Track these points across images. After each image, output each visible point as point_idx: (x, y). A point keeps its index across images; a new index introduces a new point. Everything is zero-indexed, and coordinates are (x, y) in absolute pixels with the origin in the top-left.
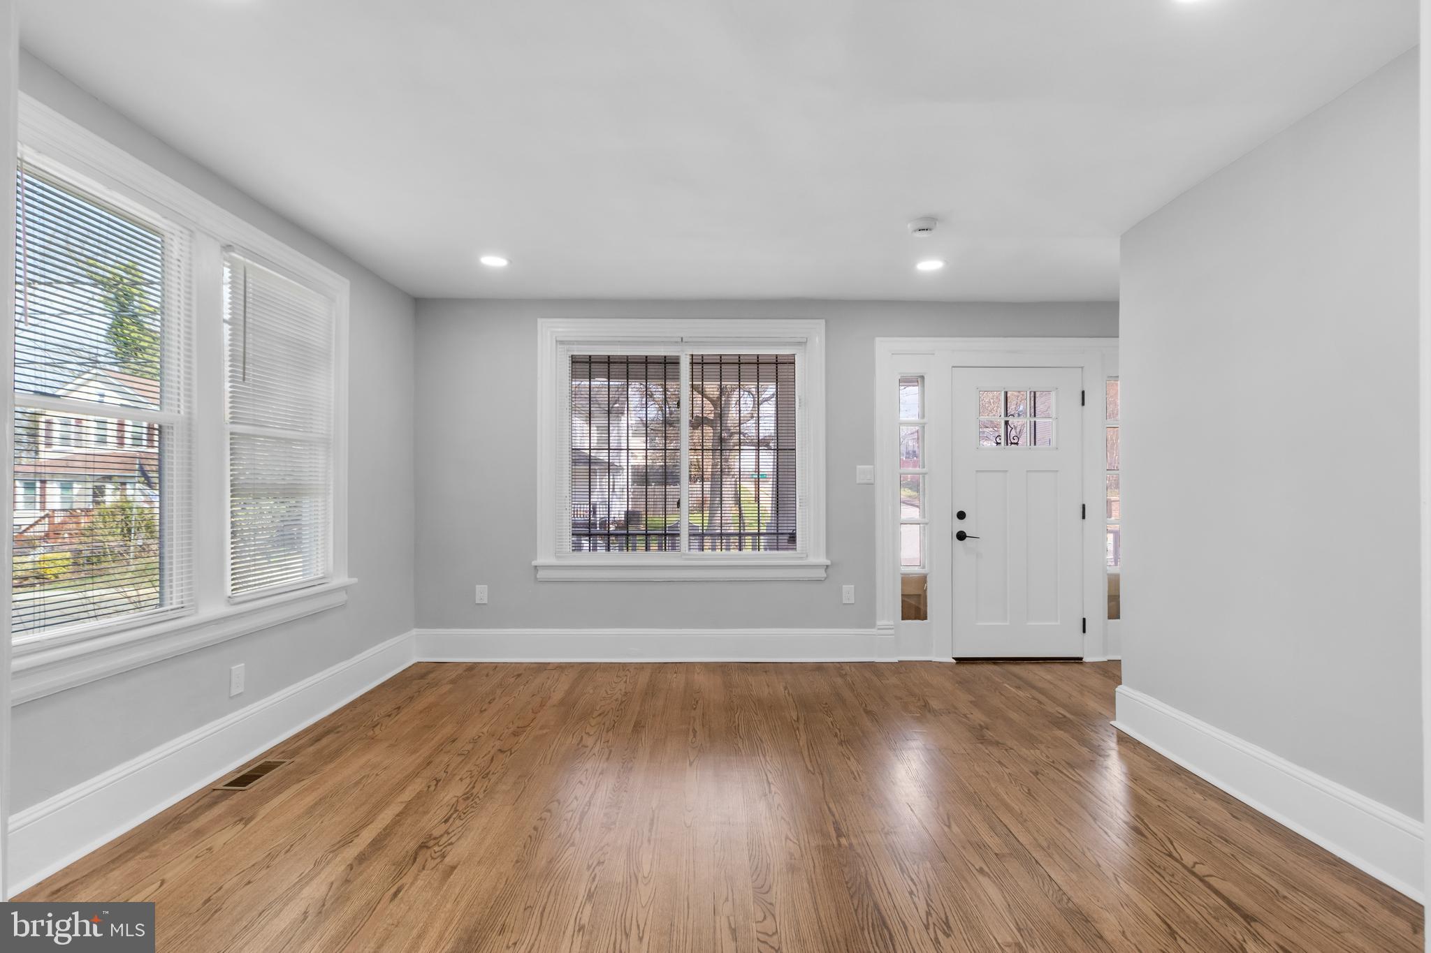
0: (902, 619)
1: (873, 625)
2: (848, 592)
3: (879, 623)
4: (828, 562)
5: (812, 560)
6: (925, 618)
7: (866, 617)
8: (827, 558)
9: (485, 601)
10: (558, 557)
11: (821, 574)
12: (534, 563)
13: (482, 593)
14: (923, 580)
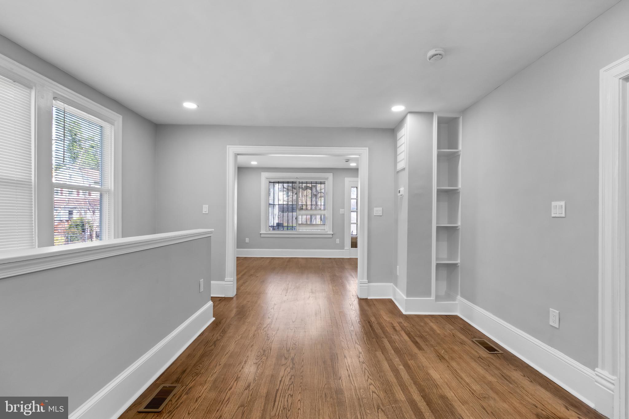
0: (351, 248)
1: (343, 249)
2: (338, 241)
3: (345, 248)
4: (333, 233)
5: (329, 233)
6: (357, 248)
7: (342, 247)
8: (333, 232)
9: (248, 242)
10: (266, 231)
11: (331, 236)
12: (260, 233)
13: (247, 240)
14: (357, 238)
